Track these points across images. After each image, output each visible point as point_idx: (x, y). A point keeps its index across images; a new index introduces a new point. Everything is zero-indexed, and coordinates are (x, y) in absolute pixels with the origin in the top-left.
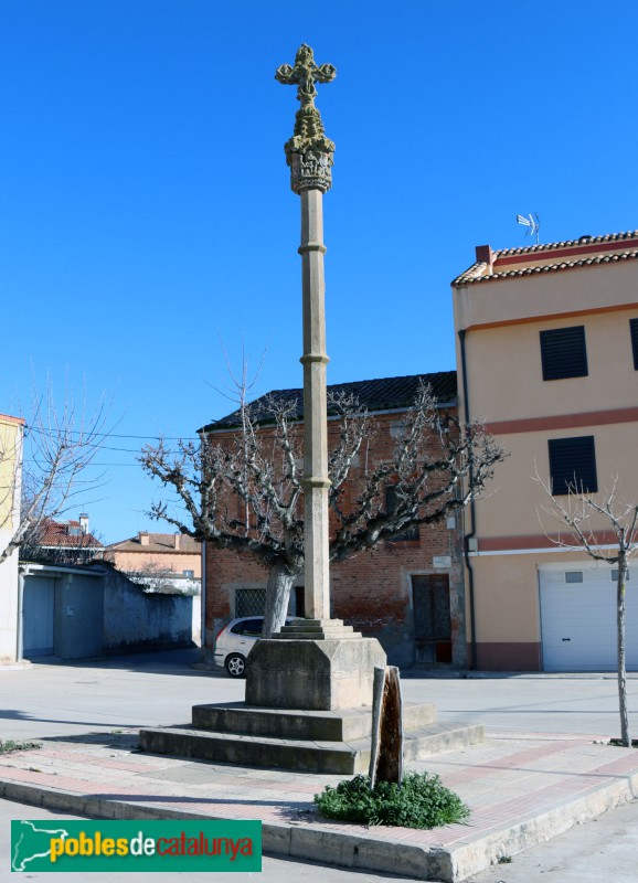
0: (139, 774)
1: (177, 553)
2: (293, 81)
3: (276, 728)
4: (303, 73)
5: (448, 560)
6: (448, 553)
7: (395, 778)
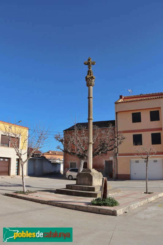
0: (57, 197)
1: (57, 155)
2: (87, 64)
3: (82, 189)
4: (89, 63)
5: (112, 158)
6: (112, 156)
7: (106, 198)
